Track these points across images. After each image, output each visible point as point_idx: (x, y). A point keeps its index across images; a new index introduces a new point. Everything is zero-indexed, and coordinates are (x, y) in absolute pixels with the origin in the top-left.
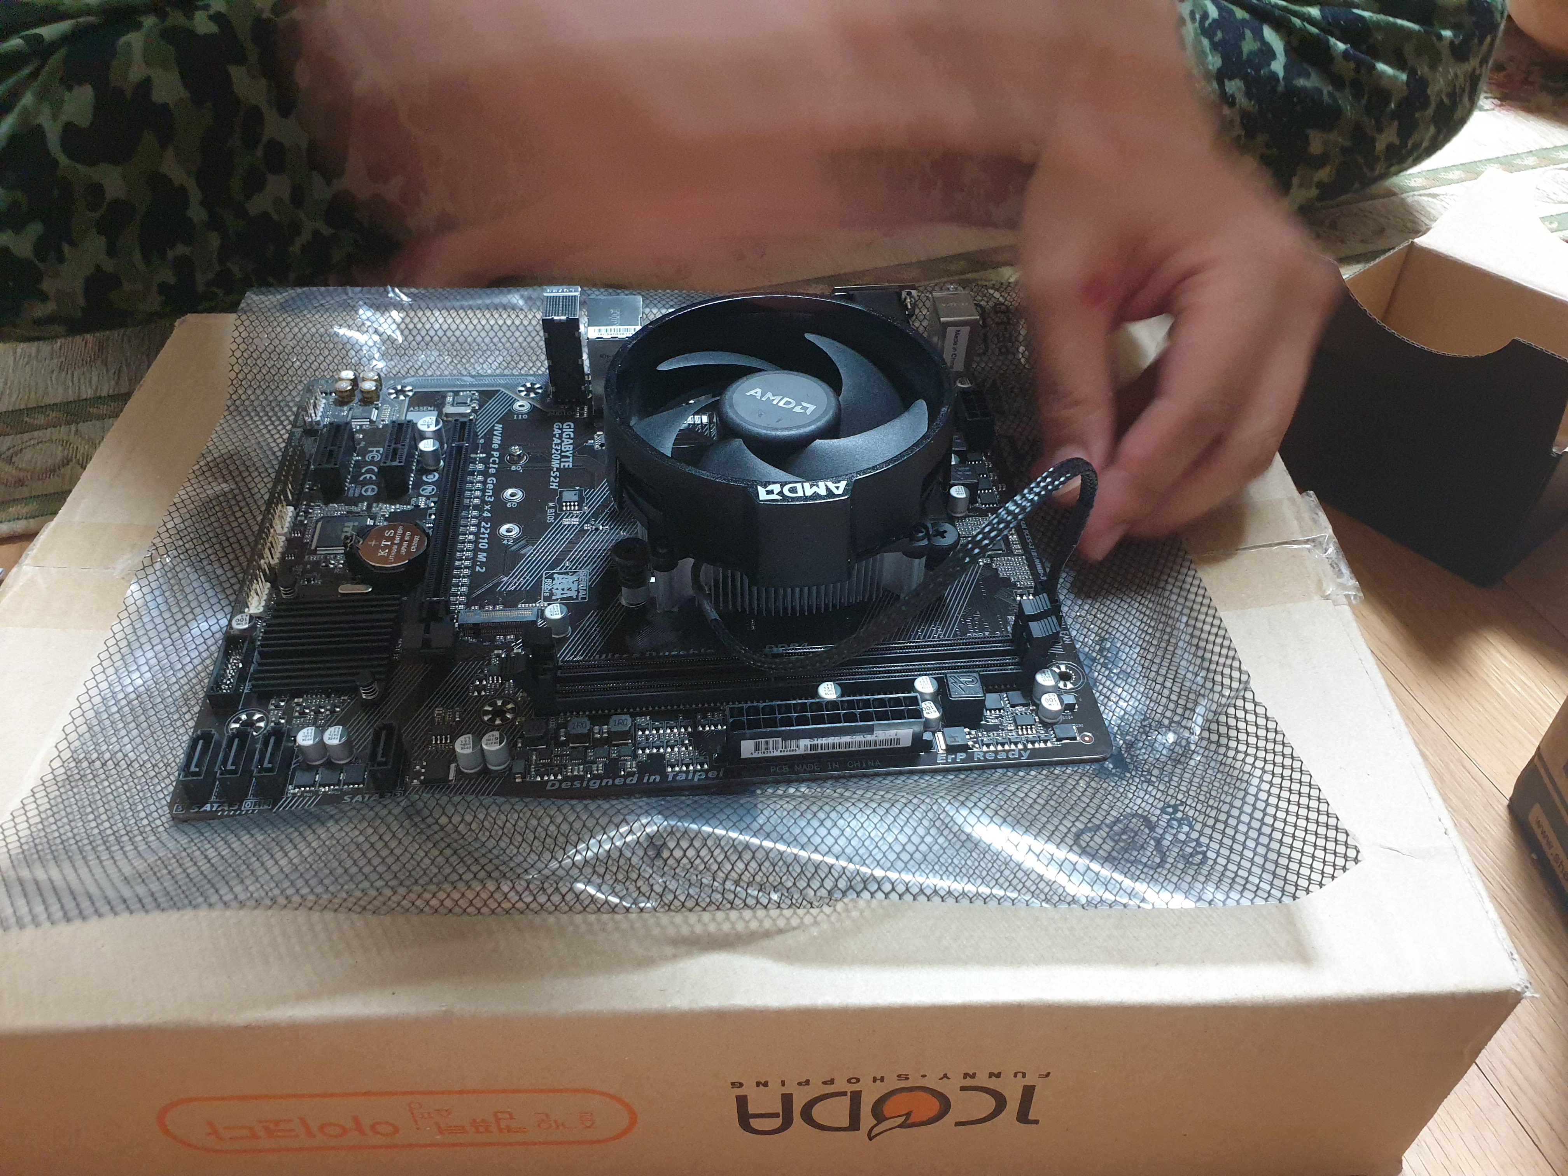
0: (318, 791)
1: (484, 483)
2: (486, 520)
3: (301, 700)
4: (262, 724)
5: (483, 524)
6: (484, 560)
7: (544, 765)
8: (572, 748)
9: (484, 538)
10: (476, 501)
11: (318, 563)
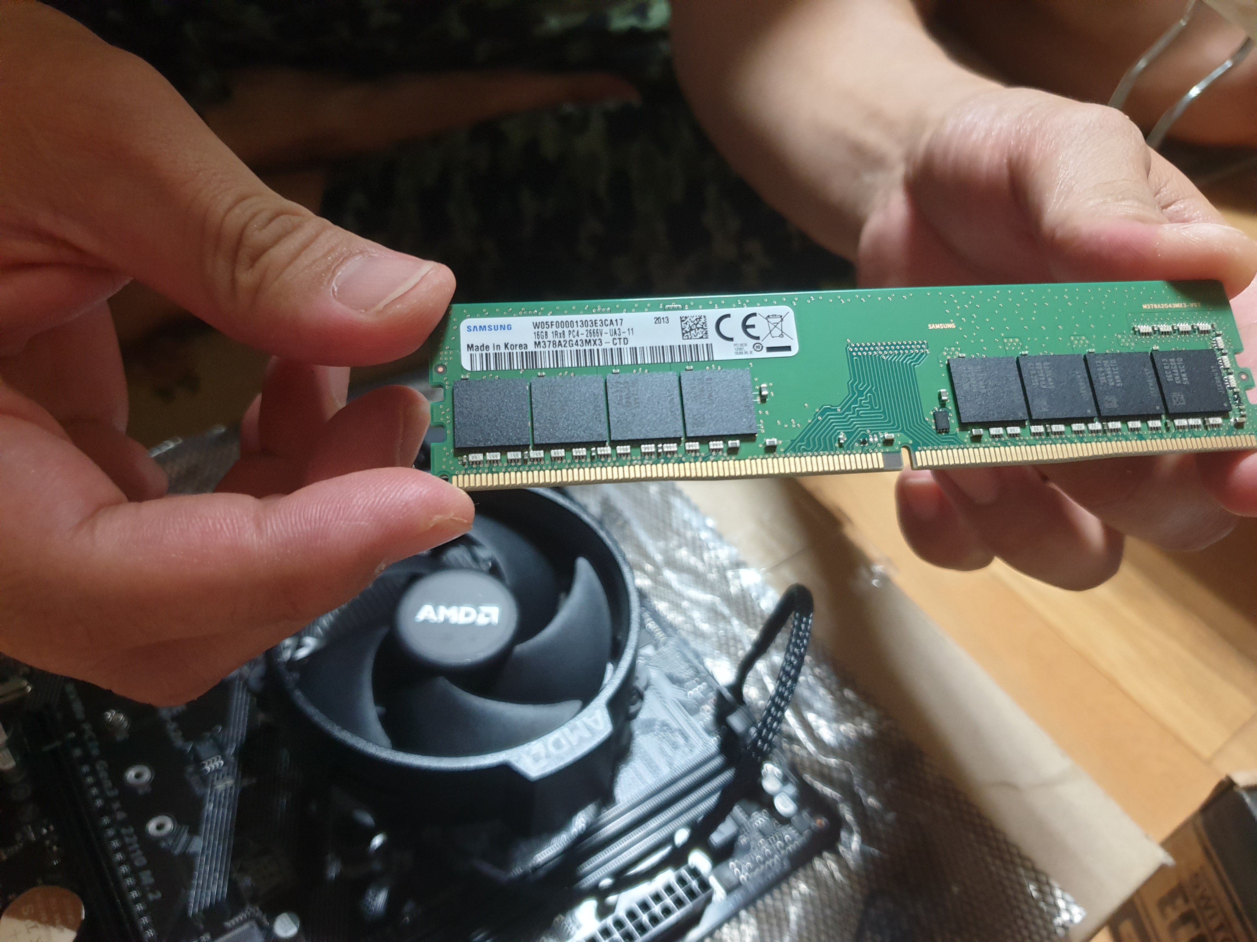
1: (94, 772)
2: (124, 824)
5: (124, 831)
6: (151, 880)
9: (134, 851)
10: (99, 803)
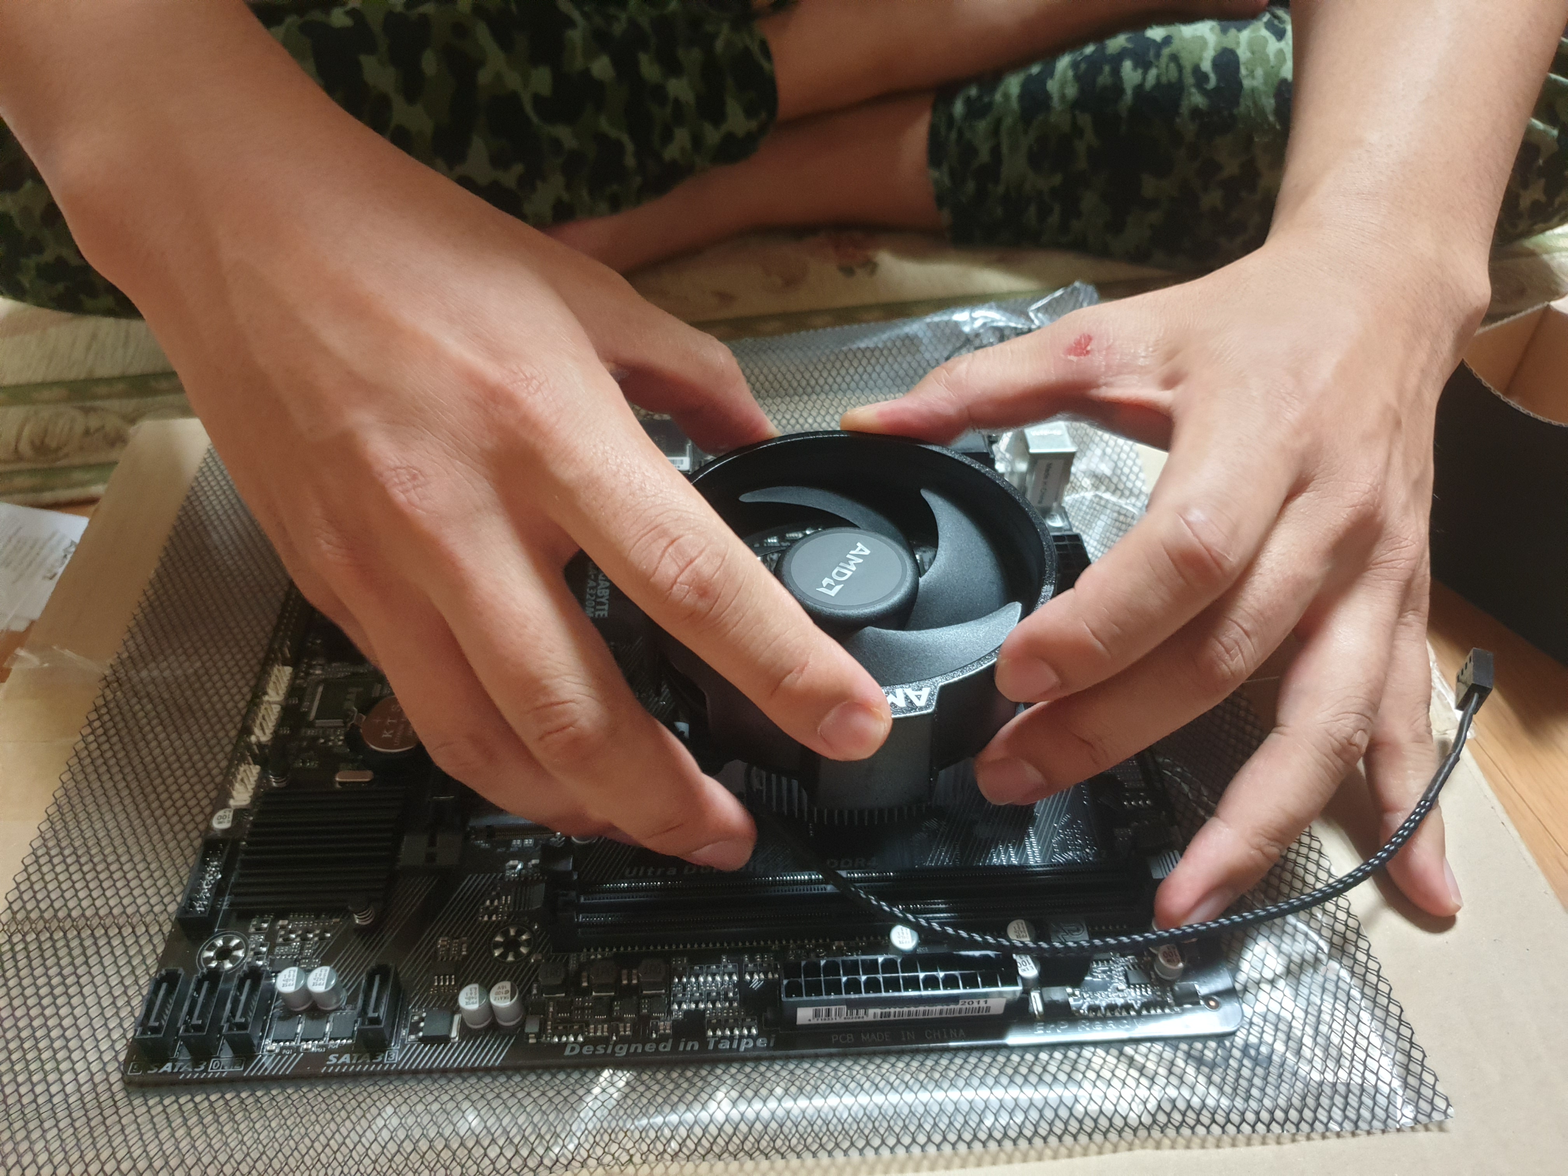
0: (298, 1047)
3: (286, 922)
4: (240, 953)
7: (563, 1021)
8: (596, 998)
11: (315, 739)
